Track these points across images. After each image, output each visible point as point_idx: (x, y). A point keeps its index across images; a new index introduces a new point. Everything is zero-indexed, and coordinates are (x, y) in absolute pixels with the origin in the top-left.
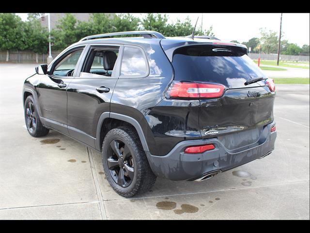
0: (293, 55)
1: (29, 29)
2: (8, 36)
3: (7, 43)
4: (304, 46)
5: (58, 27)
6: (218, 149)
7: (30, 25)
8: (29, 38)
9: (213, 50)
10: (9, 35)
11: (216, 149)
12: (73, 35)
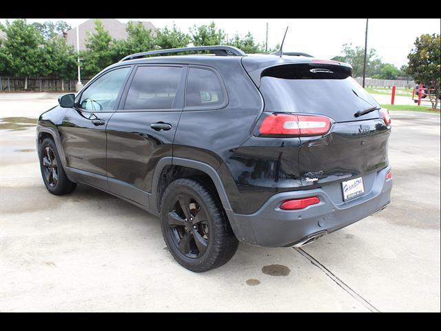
0: (388, 79)
1: (53, 50)
2: (27, 58)
3: (26, 67)
4: (403, 67)
5: (87, 46)
6: (323, 203)
7: (54, 44)
8: (54, 60)
9: (311, 71)
10: (29, 57)
11: (321, 203)
12: (108, 56)
